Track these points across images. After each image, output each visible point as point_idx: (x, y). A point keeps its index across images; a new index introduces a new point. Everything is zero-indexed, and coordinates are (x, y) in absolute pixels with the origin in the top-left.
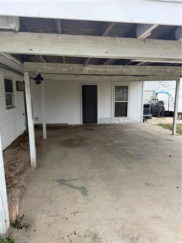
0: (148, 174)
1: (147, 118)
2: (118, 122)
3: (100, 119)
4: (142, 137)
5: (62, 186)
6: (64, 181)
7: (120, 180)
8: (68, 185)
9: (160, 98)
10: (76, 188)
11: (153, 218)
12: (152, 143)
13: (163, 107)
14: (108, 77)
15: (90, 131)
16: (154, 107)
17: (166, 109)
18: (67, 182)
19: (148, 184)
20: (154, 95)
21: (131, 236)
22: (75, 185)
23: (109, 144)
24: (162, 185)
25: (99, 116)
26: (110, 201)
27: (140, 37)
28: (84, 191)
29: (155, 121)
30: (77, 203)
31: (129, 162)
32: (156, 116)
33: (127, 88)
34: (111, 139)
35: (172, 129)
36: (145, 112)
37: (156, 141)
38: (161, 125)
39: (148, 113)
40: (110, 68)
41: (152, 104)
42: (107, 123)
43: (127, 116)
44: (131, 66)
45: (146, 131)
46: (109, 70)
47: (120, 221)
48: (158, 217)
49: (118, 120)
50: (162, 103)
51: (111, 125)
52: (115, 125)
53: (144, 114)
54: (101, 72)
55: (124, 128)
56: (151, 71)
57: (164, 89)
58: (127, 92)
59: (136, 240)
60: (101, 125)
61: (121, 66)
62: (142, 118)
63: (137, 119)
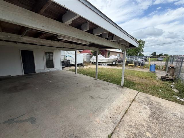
0: (70, 95)
1: (64, 67)
2: (49, 71)
3: (37, 70)
4: (63, 77)
5: (11, 125)
6: (13, 120)
7: (56, 103)
8: (17, 122)
9: (68, 58)
10: (26, 120)
11: (78, 117)
12: (68, 79)
13: (70, 62)
14: (41, 46)
15: (31, 78)
16: (66, 62)
17: (71, 63)
18: (16, 120)
19: (71, 100)
20: (65, 57)
21: (70, 135)
22: (24, 119)
23: (45, 84)
24: (77, 98)
25: (36, 68)
26: (53, 118)
27: (65, 23)
28: (32, 120)
29: (67, 69)
30: (27, 132)
31: (60, 91)
32: (67, 67)
33: (52, 53)
34: (47, 81)
35: (75, 71)
36: (62, 65)
37: (69, 77)
38: (70, 70)
39: (64, 65)
40: (43, 41)
41: (65, 61)
42: (42, 72)
43: (53, 67)
44: (56, 42)
45: (64, 74)
46: (42, 42)
47: (62, 129)
48: (80, 115)
49: (49, 70)
50: (69, 60)
51: (45, 73)
52: (47, 72)
53: (62, 66)
54: (37, 42)
55: (53, 74)
56: (66, 45)
57: (69, 55)
58: (53, 55)
59: (73, 135)
60: (38, 74)
61: (50, 41)
62: (61, 68)
63: (59, 68)
